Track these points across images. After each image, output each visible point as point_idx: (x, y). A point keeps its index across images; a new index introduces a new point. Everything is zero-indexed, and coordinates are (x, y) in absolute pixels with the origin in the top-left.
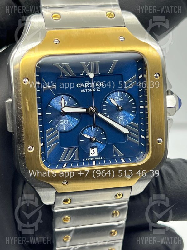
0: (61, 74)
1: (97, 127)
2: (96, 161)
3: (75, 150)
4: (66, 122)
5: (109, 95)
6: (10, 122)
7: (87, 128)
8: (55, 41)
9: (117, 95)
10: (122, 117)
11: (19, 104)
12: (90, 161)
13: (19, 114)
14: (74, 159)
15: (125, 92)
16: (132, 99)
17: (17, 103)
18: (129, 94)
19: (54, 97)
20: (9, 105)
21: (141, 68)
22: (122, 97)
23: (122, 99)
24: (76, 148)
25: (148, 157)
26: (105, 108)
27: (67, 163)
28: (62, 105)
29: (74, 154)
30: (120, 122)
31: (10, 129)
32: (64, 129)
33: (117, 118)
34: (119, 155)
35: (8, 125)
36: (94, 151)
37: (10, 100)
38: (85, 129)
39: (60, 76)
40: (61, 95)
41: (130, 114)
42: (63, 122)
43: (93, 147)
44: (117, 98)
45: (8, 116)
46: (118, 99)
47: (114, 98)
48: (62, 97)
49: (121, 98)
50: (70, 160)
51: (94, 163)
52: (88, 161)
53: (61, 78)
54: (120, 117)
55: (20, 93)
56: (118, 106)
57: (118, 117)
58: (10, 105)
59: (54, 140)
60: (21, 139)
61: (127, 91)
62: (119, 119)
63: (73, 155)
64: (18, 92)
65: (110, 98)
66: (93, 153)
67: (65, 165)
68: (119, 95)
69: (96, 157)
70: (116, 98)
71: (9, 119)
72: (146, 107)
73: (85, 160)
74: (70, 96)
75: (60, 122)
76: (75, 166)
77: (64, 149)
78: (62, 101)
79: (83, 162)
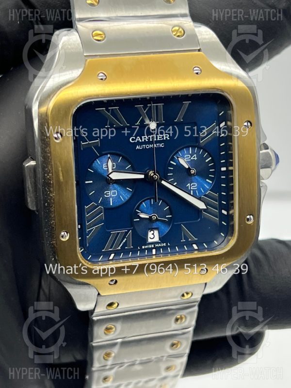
0: (108, 124)
1: (160, 199)
2: (157, 249)
3: (126, 233)
5: (177, 152)
6: (32, 195)
7: (144, 201)
8: (100, 76)
9: (188, 153)
10: (195, 185)
11: (47, 169)
12: (148, 249)
13: (47, 184)
14: (126, 248)
15: (200, 148)
16: (210, 158)
17: (43, 168)
18: (205, 151)
19: (97, 158)
20: (30, 170)
21: (223, 112)
22: (195, 155)
23: (196, 158)
24: (129, 231)
25: (233, 242)
26: (171, 171)
27: (115, 254)
28: (108, 169)
29: (125, 239)
30: (192, 191)
31: (31, 206)
32: (111, 204)
33: (187, 186)
34: (189, 240)
35: (29, 200)
36: (153, 234)
37: (33, 163)
38: (141, 203)
39: (106, 127)
40: (107, 154)
41: (207, 180)
42: (109, 194)
43: (152, 229)
44: (189, 157)
45: (29, 187)
46: (190, 159)
47: (184, 157)
48: (109, 158)
49: (194, 157)
51: (154, 251)
52: (145, 249)
54: (192, 184)
55: (48, 153)
56: (189, 169)
57: (189, 184)
58: (32, 170)
59: (97, 221)
60: (49, 221)
61: (203, 146)
62: (191, 187)
63: (124, 241)
64: (46, 152)
65: (178, 158)
66: (152, 236)
67: (112, 255)
68: (191, 153)
69: (157, 243)
70: (187, 157)
71: (31, 191)
72: (230, 168)
73: (141, 247)
74: (119, 155)
75: (106, 194)
76: (127, 257)
77: (111, 234)
78: (108, 164)
79: (139, 250)
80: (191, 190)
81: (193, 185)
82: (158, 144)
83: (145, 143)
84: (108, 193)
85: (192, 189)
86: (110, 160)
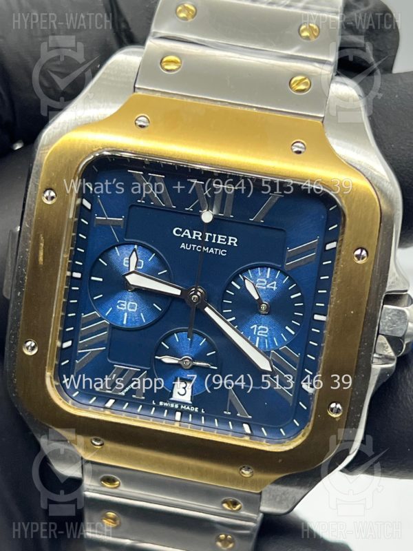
1: (202, 336)
2: (182, 412)
3: (138, 374)
4: (132, 307)
5: (245, 270)
7: (177, 332)
8: (140, 121)
9: (263, 276)
10: (265, 330)
12: (168, 408)
14: (134, 396)
15: (284, 273)
16: (300, 294)
18: (292, 280)
19: (117, 246)
21: (336, 226)
22: (275, 283)
23: (275, 288)
24: (142, 371)
26: (229, 298)
27: (116, 400)
28: (129, 267)
29: (135, 383)
30: (258, 338)
31: (6, 292)
32: (125, 322)
33: (252, 327)
34: (238, 415)
36: (184, 388)
38: (172, 334)
39: (139, 201)
40: (134, 244)
41: (287, 328)
42: (125, 305)
43: (183, 380)
44: (263, 282)
46: (266, 286)
47: (255, 281)
48: (134, 250)
49: (273, 285)
50: (123, 394)
51: (178, 415)
52: (163, 408)
53: (140, 205)
54: (259, 328)
56: (260, 302)
57: (255, 326)
59: (96, 341)
61: (288, 271)
62: (257, 330)
63: (132, 385)
65: (245, 279)
66: (182, 392)
67: (111, 402)
68: (268, 277)
69: (184, 404)
70: (260, 282)
73: (157, 403)
74: (152, 251)
75: (119, 304)
76: (134, 411)
77: (114, 367)
78: (131, 258)
79: (154, 406)
80: (256, 335)
81: (260, 330)
82: (216, 250)
83: (196, 241)
84: (123, 303)
85: (258, 334)
86: (134, 253)
